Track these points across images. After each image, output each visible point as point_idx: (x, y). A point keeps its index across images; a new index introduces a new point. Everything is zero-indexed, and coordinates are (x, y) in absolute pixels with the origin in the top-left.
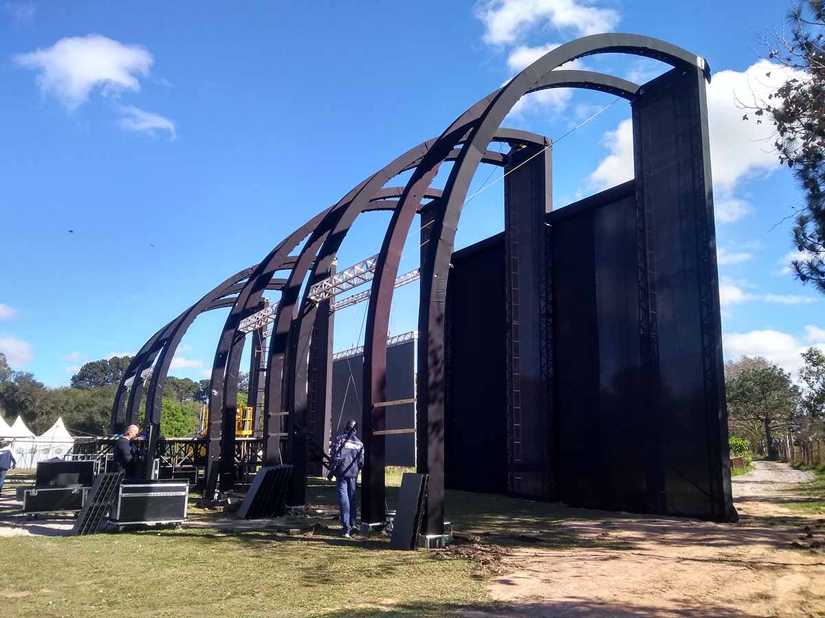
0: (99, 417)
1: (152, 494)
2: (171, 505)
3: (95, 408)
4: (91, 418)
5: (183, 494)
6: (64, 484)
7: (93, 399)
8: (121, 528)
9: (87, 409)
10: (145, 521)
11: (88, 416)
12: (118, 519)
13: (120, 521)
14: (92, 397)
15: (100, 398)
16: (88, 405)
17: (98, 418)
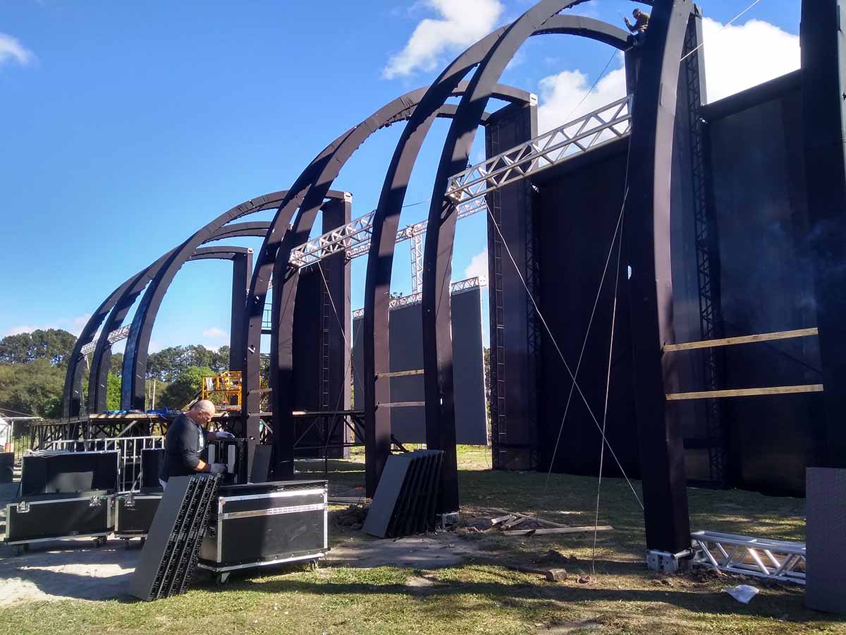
0: (27, 395)
1: (272, 511)
2: (303, 528)
3: (21, 386)
4: (16, 398)
5: (319, 507)
6: (73, 490)
7: (17, 376)
8: (224, 577)
9: (11, 387)
10: (263, 559)
11: (13, 394)
12: (219, 560)
13: (222, 565)
14: (15, 373)
15: (25, 375)
16: (11, 382)
17: (25, 397)
